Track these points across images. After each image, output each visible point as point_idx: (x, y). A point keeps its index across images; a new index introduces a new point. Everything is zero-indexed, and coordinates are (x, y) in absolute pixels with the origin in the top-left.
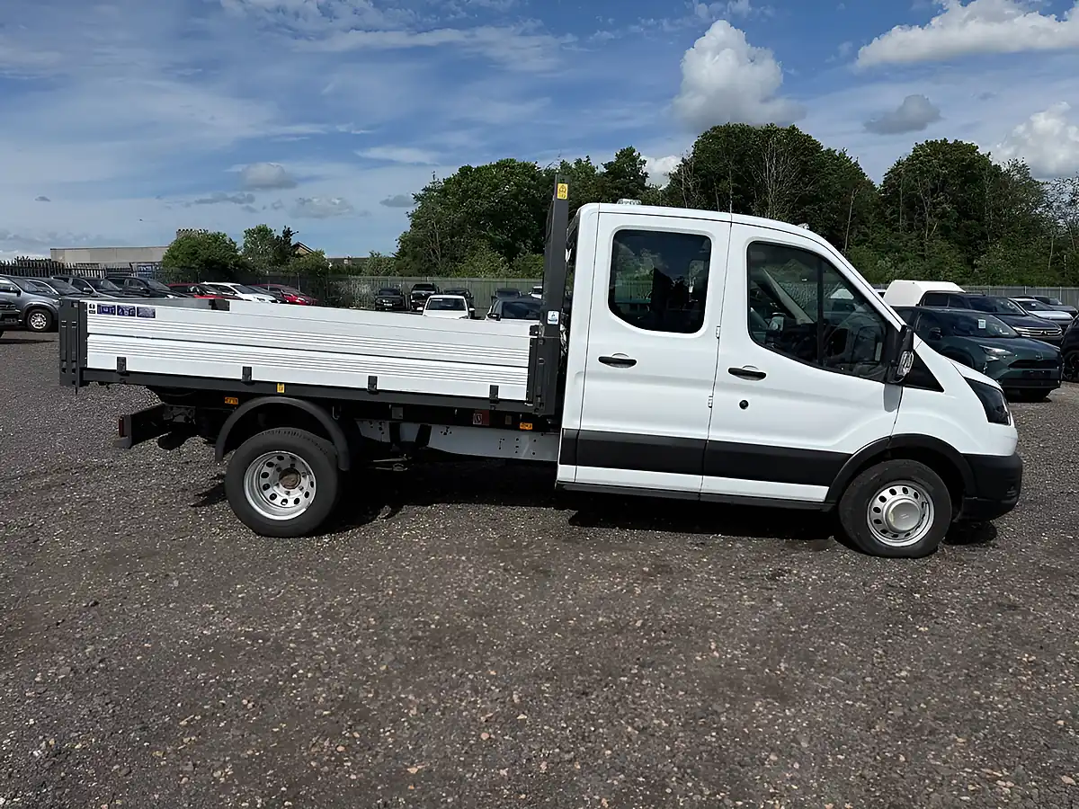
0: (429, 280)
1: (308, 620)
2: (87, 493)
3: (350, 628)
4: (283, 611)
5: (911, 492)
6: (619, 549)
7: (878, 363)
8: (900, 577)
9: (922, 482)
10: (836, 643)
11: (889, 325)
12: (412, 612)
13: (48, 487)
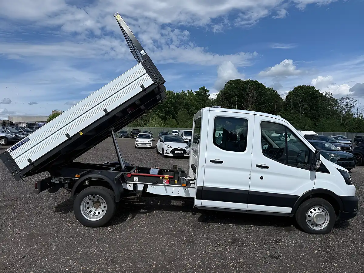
0: (137, 128)
1: (106, 263)
2: (20, 209)
3: (123, 267)
4: (96, 259)
5: (321, 210)
6: (218, 232)
7: (307, 163)
8: (321, 242)
9: (324, 206)
10: (306, 272)
11: (310, 150)
12: (145, 260)
13: (6, 206)
